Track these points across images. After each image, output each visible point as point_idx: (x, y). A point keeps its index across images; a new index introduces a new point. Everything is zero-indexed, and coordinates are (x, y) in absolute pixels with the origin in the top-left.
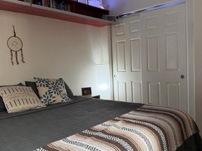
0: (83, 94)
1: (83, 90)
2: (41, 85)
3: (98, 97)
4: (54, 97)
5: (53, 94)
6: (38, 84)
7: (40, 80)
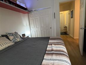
0: (23, 36)
1: (23, 35)
2: (10, 36)
3: (28, 37)
4: (17, 40)
5: (16, 38)
6: (8, 35)
7: (9, 34)
